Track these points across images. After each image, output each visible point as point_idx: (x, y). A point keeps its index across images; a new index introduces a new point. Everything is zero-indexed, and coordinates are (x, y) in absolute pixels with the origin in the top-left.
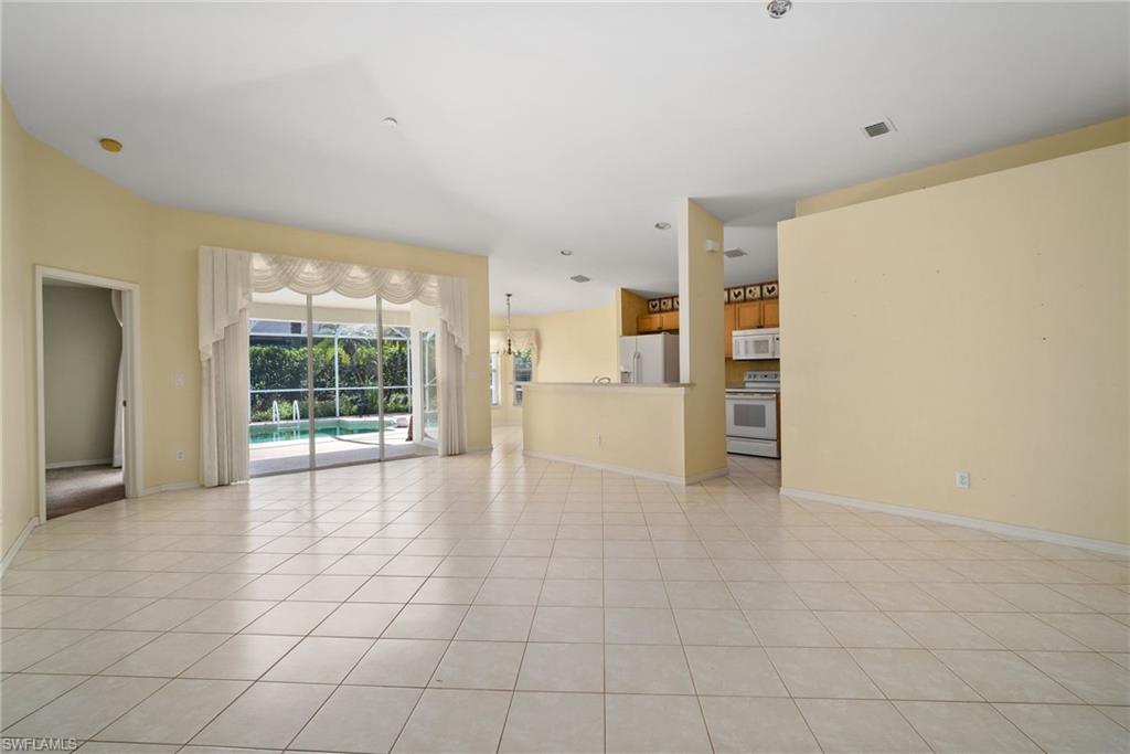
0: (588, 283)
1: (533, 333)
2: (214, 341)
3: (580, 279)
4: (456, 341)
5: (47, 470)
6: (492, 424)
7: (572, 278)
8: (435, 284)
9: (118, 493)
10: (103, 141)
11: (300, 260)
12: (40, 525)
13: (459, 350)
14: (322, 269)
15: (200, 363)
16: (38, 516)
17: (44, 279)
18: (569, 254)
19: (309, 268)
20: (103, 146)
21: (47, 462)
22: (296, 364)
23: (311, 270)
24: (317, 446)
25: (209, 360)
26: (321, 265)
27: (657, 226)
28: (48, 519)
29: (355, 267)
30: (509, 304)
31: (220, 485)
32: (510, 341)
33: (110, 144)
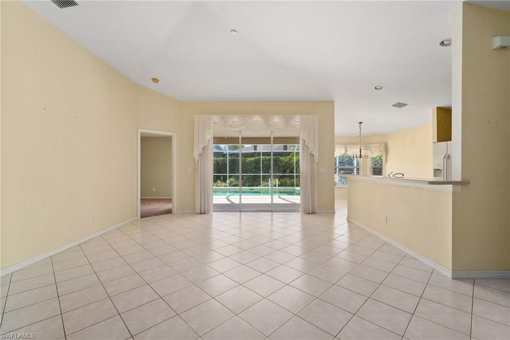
0: (406, 106)
1: (383, 145)
2: (199, 153)
3: (400, 105)
4: (310, 150)
5: (141, 199)
7: (393, 106)
8: (299, 120)
9: (169, 212)
10: (153, 79)
11: (232, 116)
12: (138, 219)
13: (312, 156)
14: (241, 119)
15: (195, 162)
16: (137, 216)
17: (141, 133)
18: (381, 88)
19: (236, 119)
20: (153, 81)
21: (141, 196)
22: (283, 163)
23: (237, 120)
24: (242, 200)
25: (198, 161)
26: (241, 117)
27: (442, 43)
28: (141, 218)
29: (256, 116)
30: (360, 128)
31: (201, 213)
32: (361, 150)
33: (155, 80)
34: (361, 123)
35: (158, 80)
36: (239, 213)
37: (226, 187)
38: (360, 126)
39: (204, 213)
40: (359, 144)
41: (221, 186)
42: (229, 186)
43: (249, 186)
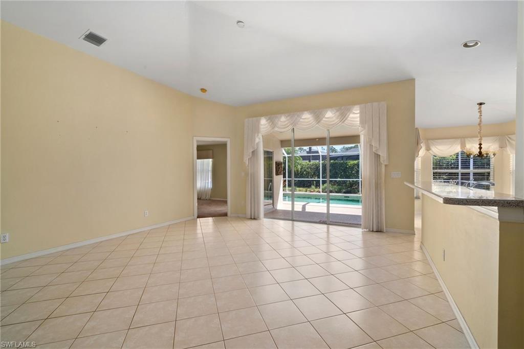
2: (248, 158)
4: (374, 150)
6: (415, 212)
8: (358, 112)
10: (202, 89)
11: (279, 116)
12: (194, 219)
13: (377, 156)
14: (288, 118)
16: (194, 216)
19: (283, 119)
20: (202, 91)
25: (248, 166)
26: (289, 116)
28: (197, 218)
30: (480, 112)
31: (251, 219)
32: (480, 144)
33: (203, 90)
34: (481, 104)
35: (206, 90)
36: (291, 222)
37: (319, 193)
38: (480, 108)
39: (254, 219)
40: (478, 137)
41: (314, 191)
42: (322, 192)
43: (345, 193)
